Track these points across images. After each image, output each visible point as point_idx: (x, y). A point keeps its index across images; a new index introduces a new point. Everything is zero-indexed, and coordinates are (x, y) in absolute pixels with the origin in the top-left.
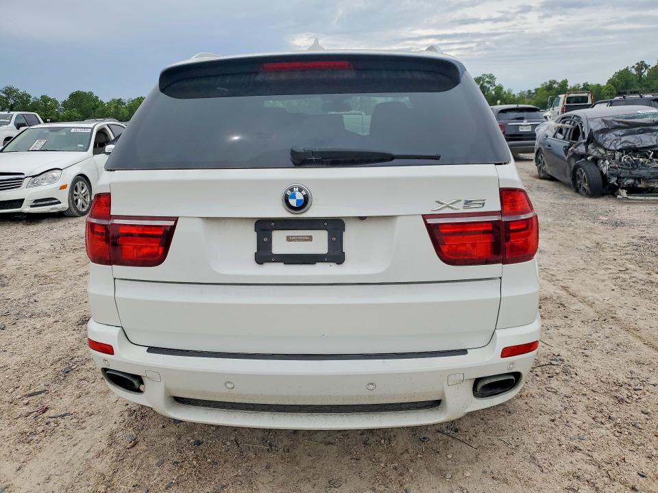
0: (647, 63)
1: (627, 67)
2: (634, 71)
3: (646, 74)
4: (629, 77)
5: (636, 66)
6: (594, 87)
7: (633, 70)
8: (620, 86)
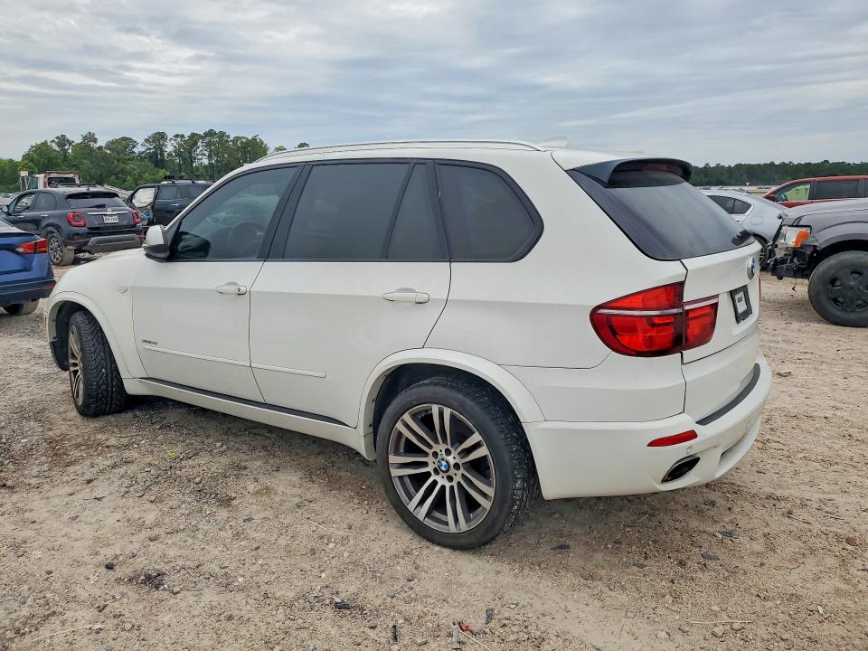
0: (70, 138)
1: (46, 141)
2: (55, 147)
3: (70, 151)
4: (50, 153)
5: (57, 140)
6: (5, 164)
7: (54, 144)
8: (41, 163)
